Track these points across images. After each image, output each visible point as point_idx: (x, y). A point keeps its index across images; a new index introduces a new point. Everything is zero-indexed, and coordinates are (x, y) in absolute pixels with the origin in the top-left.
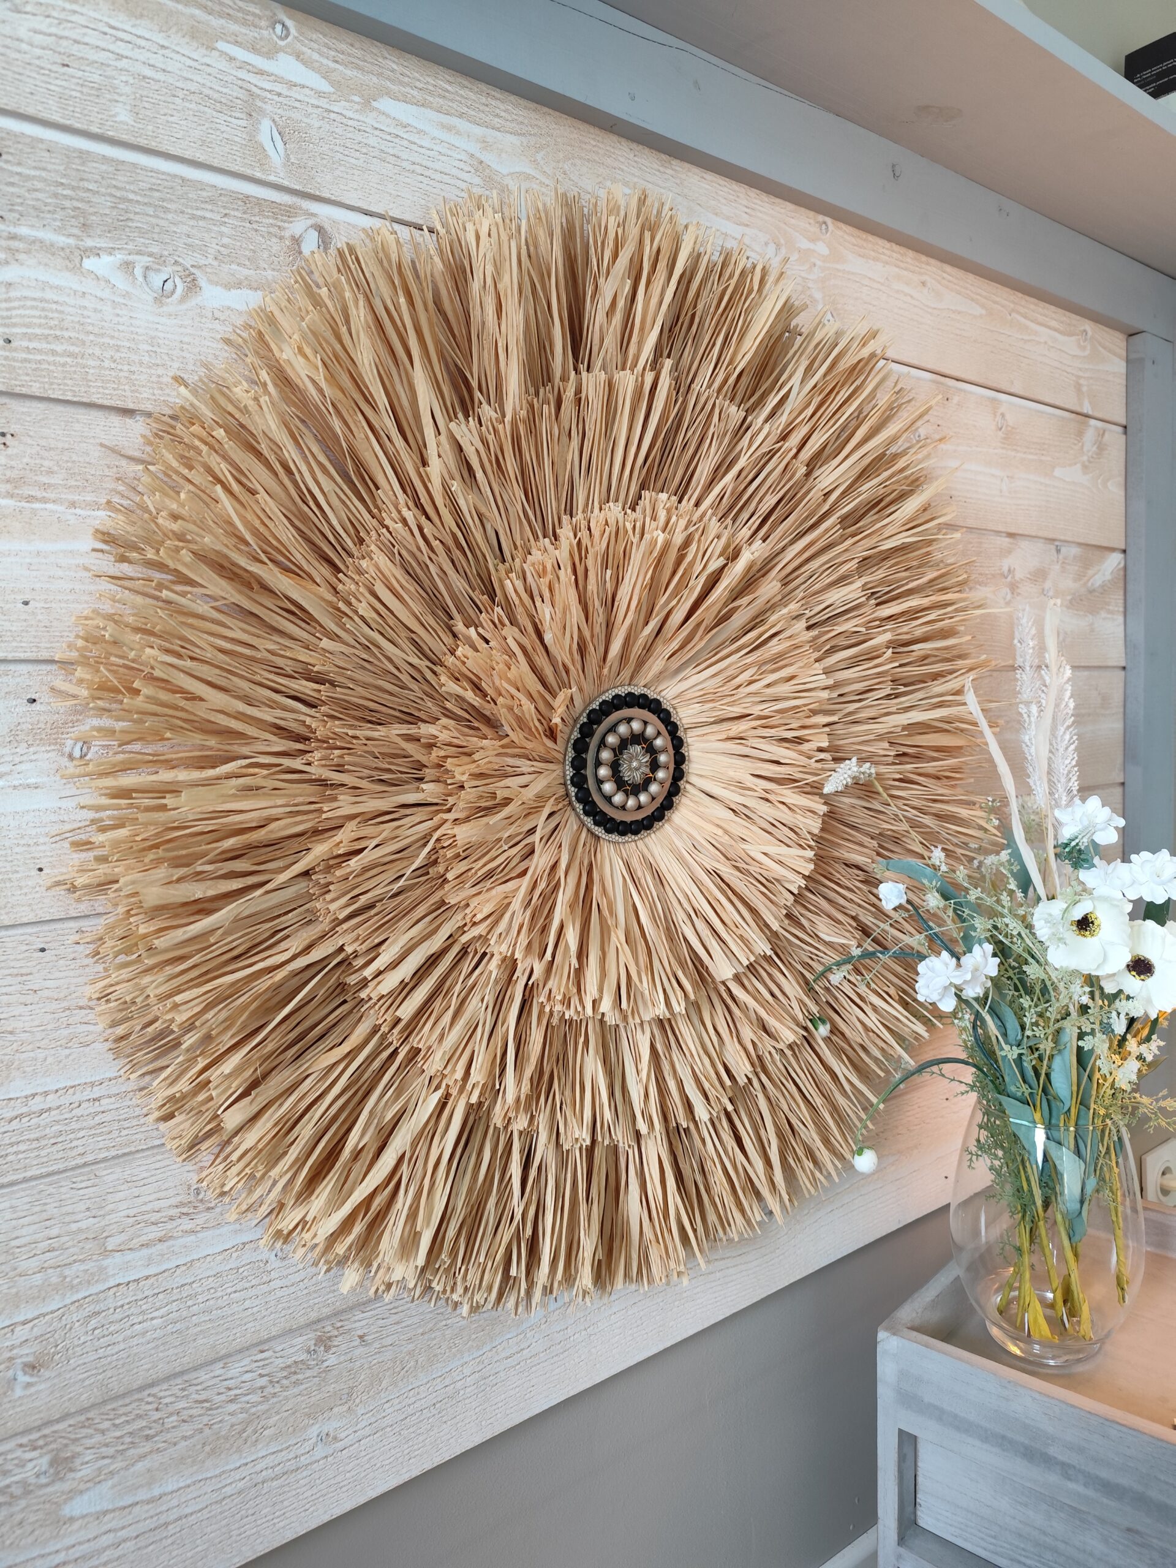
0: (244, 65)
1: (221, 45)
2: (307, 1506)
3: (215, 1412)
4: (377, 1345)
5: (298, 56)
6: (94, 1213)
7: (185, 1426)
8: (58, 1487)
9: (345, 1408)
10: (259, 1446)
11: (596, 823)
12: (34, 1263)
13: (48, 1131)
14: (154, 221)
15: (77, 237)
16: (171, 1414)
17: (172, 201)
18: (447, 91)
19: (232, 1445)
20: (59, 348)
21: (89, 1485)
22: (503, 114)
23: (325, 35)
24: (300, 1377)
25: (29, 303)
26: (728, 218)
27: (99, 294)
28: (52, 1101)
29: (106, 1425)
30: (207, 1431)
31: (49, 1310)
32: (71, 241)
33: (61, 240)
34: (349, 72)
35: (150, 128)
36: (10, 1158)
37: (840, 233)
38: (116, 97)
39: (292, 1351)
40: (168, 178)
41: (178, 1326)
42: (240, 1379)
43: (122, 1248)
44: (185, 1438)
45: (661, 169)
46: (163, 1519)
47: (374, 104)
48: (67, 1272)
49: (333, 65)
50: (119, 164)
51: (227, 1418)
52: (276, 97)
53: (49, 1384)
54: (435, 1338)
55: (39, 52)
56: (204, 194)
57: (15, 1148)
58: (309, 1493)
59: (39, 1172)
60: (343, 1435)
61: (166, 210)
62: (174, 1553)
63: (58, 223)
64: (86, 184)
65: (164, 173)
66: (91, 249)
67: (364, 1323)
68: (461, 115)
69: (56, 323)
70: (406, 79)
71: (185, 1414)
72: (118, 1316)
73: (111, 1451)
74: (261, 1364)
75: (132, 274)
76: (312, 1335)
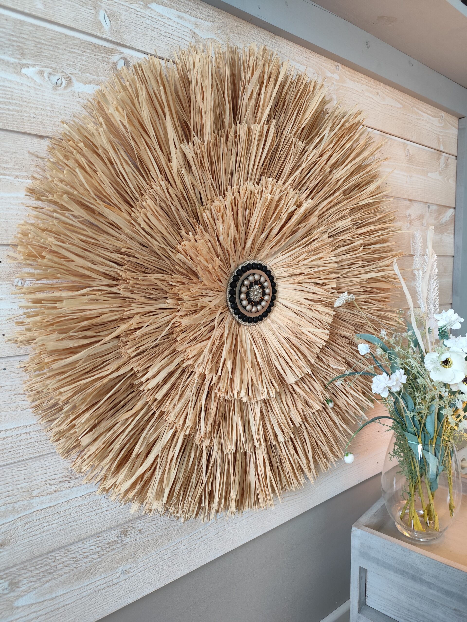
2: (117, 600)
3: (78, 562)
4: (146, 533)
6: (27, 480)
7: (66, 568)
8: (12, 594)
9: (133, 559)
10: (97, 576)
11: (239, 318)
13: (7, 446)
14: (52, 53)
15: (19, 59)
16: (60, 564)
17: (61, 44)
18: (180, 1)
19: (86, 576)
20: (11, 108)
21: (25, 593)
22: (204, 12)
24: (114, 547)
26: (298, 62)
27: (28, 84)
28: (9, 433)
29: (33, 568)
30: (75, 570)
31: (8, 521)
32: (16, 61)
33: (12, 60)
35: (51, 11)
37: (344, 70)
39: (111, 536)
40: (59, 34)
41: (63, 527)
42: (89, 549)
43: (39, 495)
44: (66, 573)
45: (270, 39)
46: (57, 606)
47: (149, 5)
48: (16, 505)
50: (37, 27)
51: (84, 564)
53: (8, 552)
54: (170, 530)
56: (75, 42)
58: (118, 594)
59: (3, 464)
60: (132, 571)
61: (58, 48)
63: (11, 52)
64: (23, 36)
65: (57, 32)
66: (25, 64)
67: (141, 525)
68: (186, 12)
69: (10, 96)
71: (66, 563)
72: (37, 523)
73: (35, 579)
74: (98, 542)
75: (43, 76)
76: (119, 530)
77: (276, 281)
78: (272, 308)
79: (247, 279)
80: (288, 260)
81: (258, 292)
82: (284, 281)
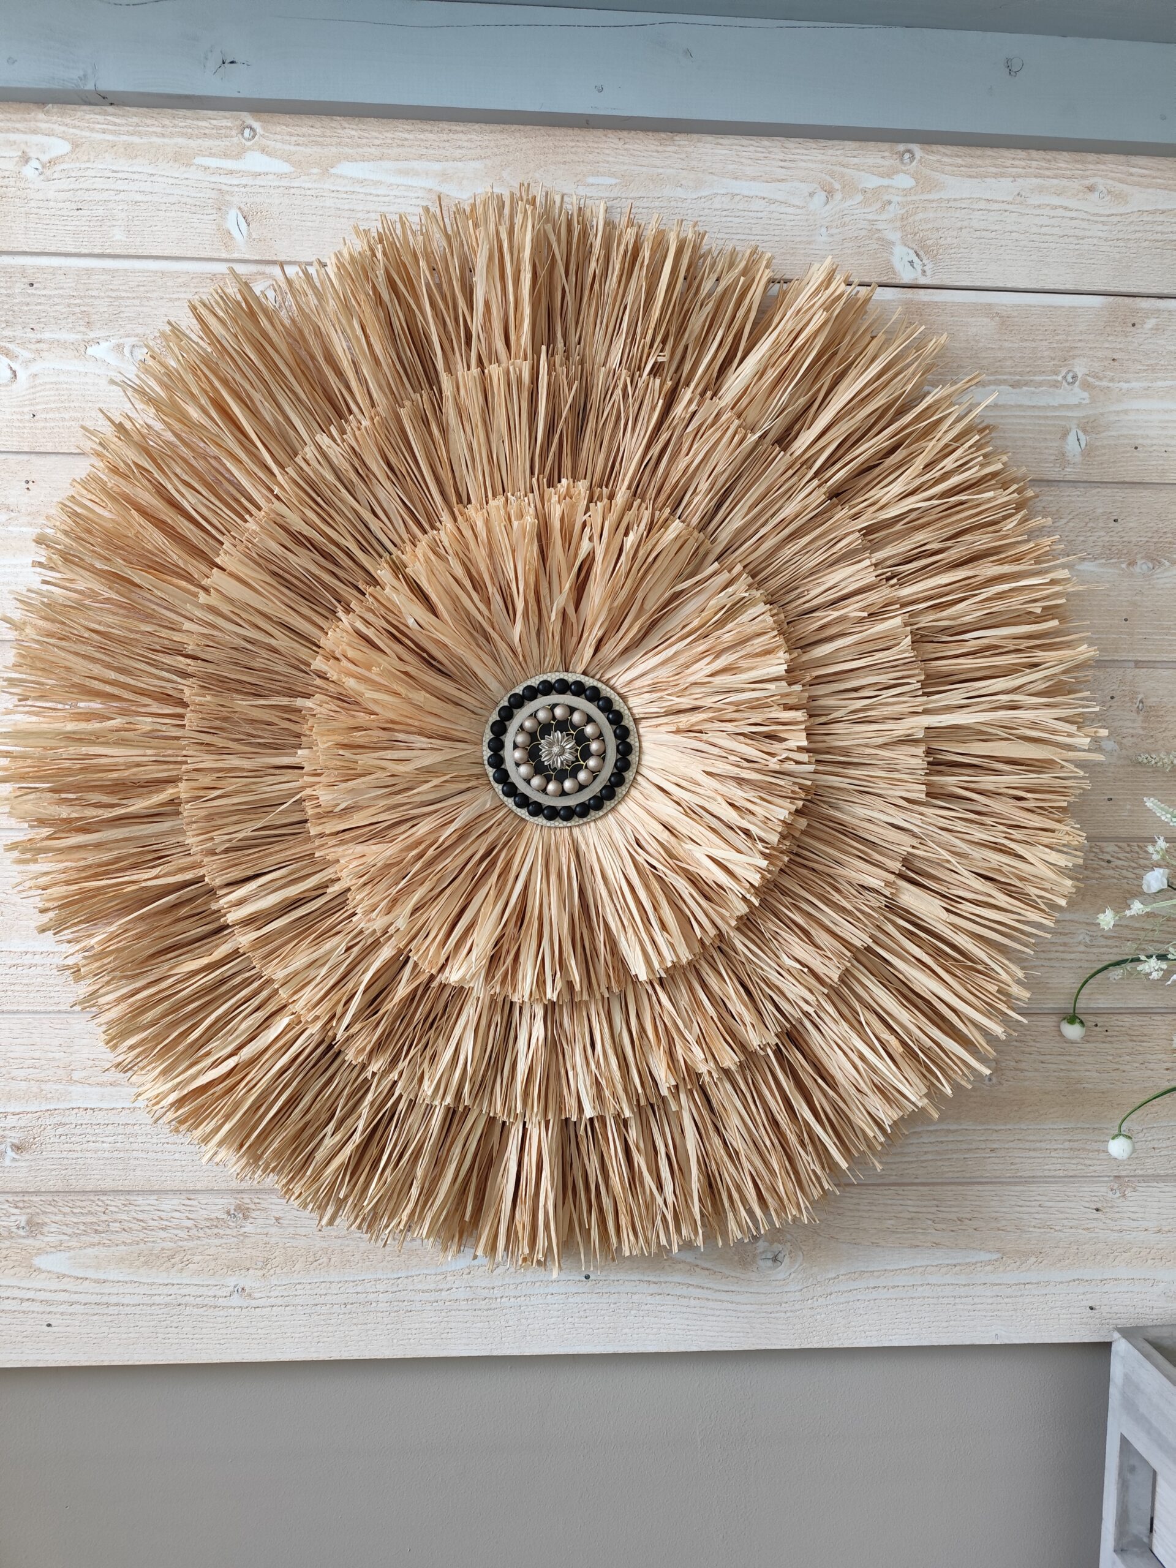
0: (219, 171)
1: (199, 160)
2: (222, 1342)
3: (149, 1232)
4: (291, 1230)
5: (263, 150)
6: (64, 1049)
7: (125, 1234)
8: (30, 1241)
9: (260, 1273)
10: (184, 1275)
11: (518, 805)
12: (21, 1074)
13: (34, 980)
14: (140, 309)
15: (84, 333)
16: (115, 1221)
17: (153, 291)
18: (406, 139)
19: (162, 1264)
20: (66, 415)
21: (53, 1250)
22: (465, 144)
23: (287, 126)
24: (221, 1232)
25: (48, 387)
26: (754, 179)
27: (97, 372)
28: (38, 959)
29: (67, 1210)
30: (142, 1245)
31: (30, 1110)
32: (79, 337)
33: (72, 337)
34: (308, 150)
35: (138, 240)
36: (9, 993)
37: (934, 158)
38: (114, 223)
39: (214, 1207)
40: (151, 274)
41: (122, 1155)
42: (170, 1215)
43: (83, 1081)
44: (124, 1243)
45: (660, 149)
46: (105, 1299)
47: (332, 171)
48: (43, 1086)
49: (293, 148)
50: (113, 272)
51: (159, 1241)
52: (243, 189)
53: (28, 1164)
54: (348, 1245)
55: (61, 205)
56: (180, 280)
57: (12, 987)
58: (224, 1331)
59: (27, 1008)
60: (257, 1295)
61: (149, 299)
62: (113, 1330)
63: (70, 325)
64: (90, 293)
65: (148, 271)
66: (92, 340)
67: (277, 1207)
68: (421, 157)
69: (66, 397)
70: (364, 141)
71: (126, 1225)
72: (78, 1131)
73: (69, 1231)
74: (188, 1208)
75: (122, 353)
76: (233, 1201)
77: (632, 723)
78: (621, 791)
79: (534, 715)
80: (664, 673)
81: (563, 748)
82: (657, 726)
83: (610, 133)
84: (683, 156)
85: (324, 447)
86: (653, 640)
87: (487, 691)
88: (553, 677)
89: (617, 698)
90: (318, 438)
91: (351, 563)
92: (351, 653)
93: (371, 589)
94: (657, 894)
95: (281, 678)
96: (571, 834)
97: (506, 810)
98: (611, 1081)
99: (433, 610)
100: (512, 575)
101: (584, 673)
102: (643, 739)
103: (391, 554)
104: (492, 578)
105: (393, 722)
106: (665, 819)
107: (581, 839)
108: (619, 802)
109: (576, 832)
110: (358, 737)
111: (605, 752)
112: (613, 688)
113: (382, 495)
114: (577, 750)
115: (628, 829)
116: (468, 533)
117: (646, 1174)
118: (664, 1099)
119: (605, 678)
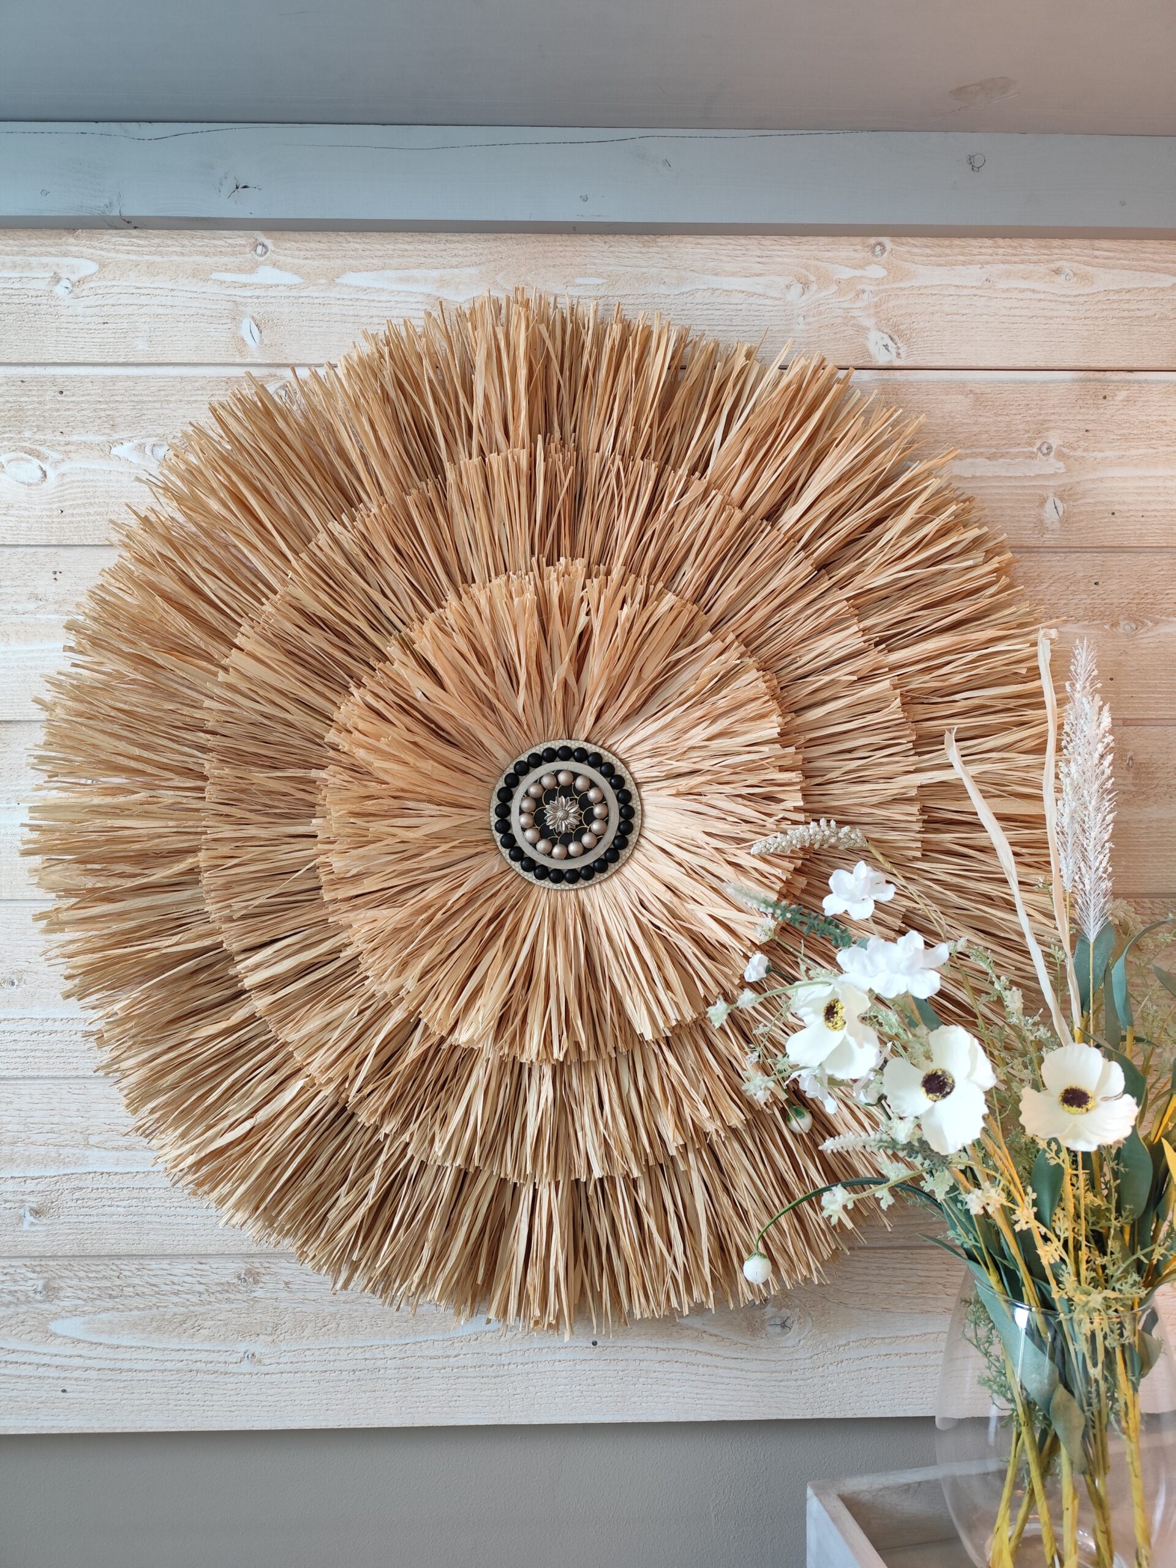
0: (234, 285)
1: (215, 276)
2: (233, 1409)
3: (162, 1297)
4: (300, 1295)
5: (274, 265)
6: (82, 1114)
7: (138, 1299)
8: (47, 1306)
9: (270, 1339)
10: (195, 1340)
11: (524, 869)
12: (41, 1138)
13: (55, 1047)
14: (160, 411)
15: (109, 435)
16: (128, 1286)
17: (173, 394)
18: (406, 250)
19: (174, 1330)
20: (92, 510)
21: (68, 1314)
22: (461, 253)
23: (296, 242)
24: (232, 1296)
25: (75, 484)
26: (733, 274)
27: (120, 470)
28: (58, 1026)
29: (82, 1274)
30: (154, 1310)
31: (49, 1175)
32: (104, 438)
33: (98, 439)
34: (316, 263)
35: (159, 349)
36: (30, 1059)
37: (904, 249)
38: (138, 334)
39: (225, 1272)
40: (171, 380)
41: (136, 1219)
42: (182, 1279)
43: (99, 1145)
44: (138, 1308)
46: (118, 1365)
47: (338, 281)
48: (61, 1151)
49: (302, 262)
50: (136, 379)
51: (171, 1306)
52: (256, 300)
53: (45, 1228)
54: (356, 1311)
55: (88, 320)
56: (197, 384)
57: (33, 1054)
58: (235, 1398)
59: (47, 1074)
60: (267, 1361)
61: (168, 402)
62: (125, 1396)
63: (96, 428)
64: (115, 398)
65: (169, 377)
66: (116, 441)
67: (290, 1272)
68: (420, 265)
69: (91, 494)
70: (367, 253)
71: (140, 1290)
72: (94, 1195)
73: (85, 1296)
74: (200, 1273)
75: (144, 452)
76: (243, 1265)
77: (634, 787)
78: (624, 853)
79: (538, 782)
80: (663, 739)
81: (567, 813)
82: (658, 789)
83: (596, 237)
84: (665, 256)
85: (336, 534)
86: (652, 708)
87: (493, 759)
88: (556, 745)
89: (619, 763)
90: (330, 525)
91: (362, 641)
92: (361, 725)
93: (381, 665)
94: (661, 954)
95: (297, 751)
96: (577, 897)
97: (513, 874)
98: (619, 1141)
99: (440, 684)
100: (514, 649)
101: (587, 740)
102: (645, 802)
103: (400, 632)
104: (495, 652)
105: (403, 790)
106: (668, 880)
107: (586, 902)
108: (624, 865)
109: (582, 894)
110: (370, 806)
111: (608, 815)
112: (614, 754)
113: (391, 578)
114: (580, 815)
115: (633, 890)
116: (472, 611)
117: (656, 1235)
118: (672, 1158)
119: (607, 745)
